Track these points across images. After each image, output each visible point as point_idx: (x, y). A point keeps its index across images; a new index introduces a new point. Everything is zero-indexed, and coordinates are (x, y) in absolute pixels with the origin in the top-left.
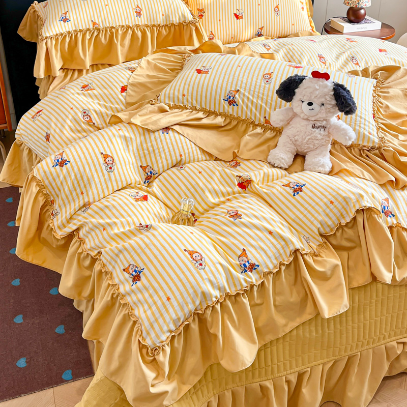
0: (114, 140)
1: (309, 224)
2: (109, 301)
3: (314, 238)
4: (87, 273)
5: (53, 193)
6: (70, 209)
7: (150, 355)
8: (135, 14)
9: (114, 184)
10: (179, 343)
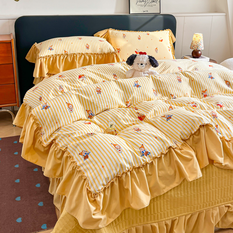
1: (175, 134)
2: (71, 171)
3: (179, 141)
4: (59, 162)
7: (93, 197)
8: (86, 48)
9: (74, 118)
10: (108, 193)
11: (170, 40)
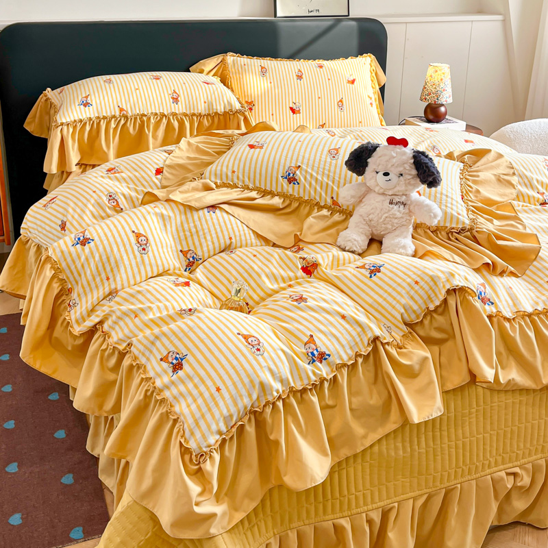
0: (148, 218)
1: (390, 309)
2: (141, 401)
3: (397, 327)
4: (112, 377)
5: (72, 279)
6: (93, 298)
7: (194, 462)
8: (171, 100)
9: (148, 268)
10: (230, 449)
11: (372, 81)
